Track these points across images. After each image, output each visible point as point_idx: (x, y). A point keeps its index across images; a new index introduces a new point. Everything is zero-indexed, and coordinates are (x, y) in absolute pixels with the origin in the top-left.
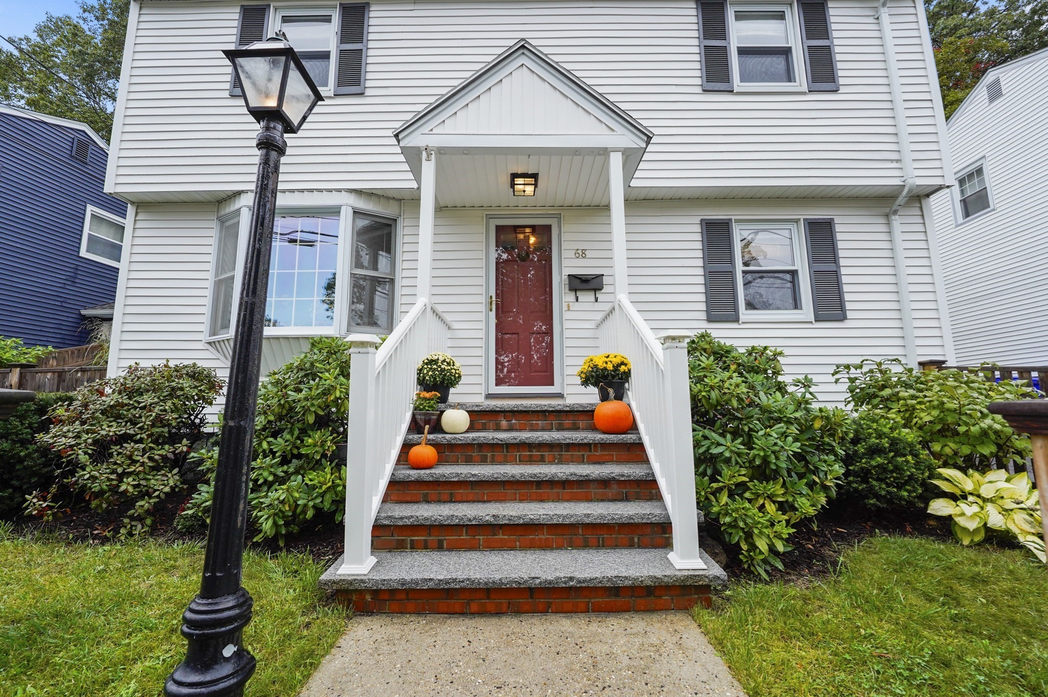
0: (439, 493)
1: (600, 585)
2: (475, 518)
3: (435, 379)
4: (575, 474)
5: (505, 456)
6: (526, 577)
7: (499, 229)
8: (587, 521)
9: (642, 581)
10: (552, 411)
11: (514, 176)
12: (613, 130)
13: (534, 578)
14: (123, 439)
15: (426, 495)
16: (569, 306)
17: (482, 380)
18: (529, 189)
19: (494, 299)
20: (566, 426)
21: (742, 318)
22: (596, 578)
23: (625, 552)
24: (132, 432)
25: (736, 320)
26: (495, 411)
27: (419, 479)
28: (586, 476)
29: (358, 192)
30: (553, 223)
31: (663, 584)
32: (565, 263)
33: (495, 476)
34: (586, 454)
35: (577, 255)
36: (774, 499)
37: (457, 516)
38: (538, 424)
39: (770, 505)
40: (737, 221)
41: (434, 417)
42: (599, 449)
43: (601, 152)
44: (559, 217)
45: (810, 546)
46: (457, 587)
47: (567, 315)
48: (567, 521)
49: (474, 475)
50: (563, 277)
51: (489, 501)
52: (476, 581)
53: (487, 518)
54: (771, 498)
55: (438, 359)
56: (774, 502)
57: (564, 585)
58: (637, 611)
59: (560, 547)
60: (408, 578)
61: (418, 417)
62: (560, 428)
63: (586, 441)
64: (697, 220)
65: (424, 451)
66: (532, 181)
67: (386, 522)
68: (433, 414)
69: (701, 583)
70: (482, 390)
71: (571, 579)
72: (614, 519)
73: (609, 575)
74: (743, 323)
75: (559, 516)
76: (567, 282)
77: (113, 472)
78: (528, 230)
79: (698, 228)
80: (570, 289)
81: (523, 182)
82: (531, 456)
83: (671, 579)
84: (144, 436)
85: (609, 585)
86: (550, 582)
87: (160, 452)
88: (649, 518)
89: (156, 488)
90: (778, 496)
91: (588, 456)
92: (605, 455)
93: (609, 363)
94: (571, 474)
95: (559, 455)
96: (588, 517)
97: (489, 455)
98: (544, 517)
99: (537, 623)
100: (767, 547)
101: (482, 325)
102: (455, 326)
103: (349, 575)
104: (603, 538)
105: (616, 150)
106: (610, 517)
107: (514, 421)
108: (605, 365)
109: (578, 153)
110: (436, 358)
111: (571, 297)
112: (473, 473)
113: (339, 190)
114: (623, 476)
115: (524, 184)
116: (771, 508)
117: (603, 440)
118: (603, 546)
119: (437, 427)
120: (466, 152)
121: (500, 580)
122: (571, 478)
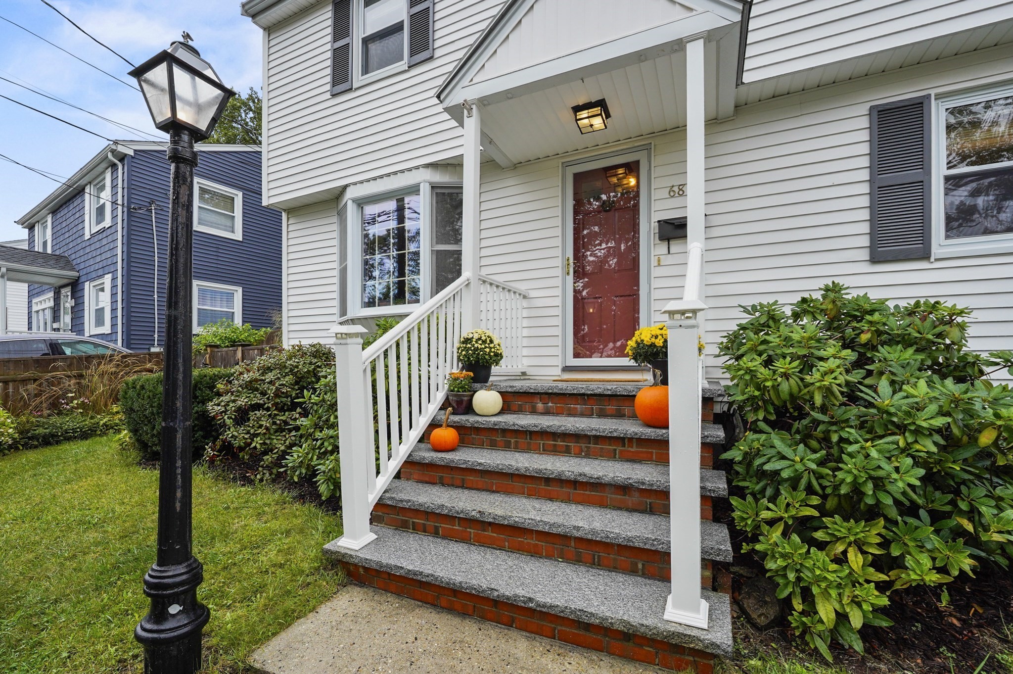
0: (453, 478)
1: (562, 615)
2: (462, 512)
3: (469, 358)
4: (585, 475)
5: (529, 444)
6: (485, 586)
7: (579, 178)
8: (576, 534)
9: (611, 623)
10: (591, 395)
11: (577, 109)
12: (690, 9)
13: (492, 589)
14: (257, 407)
15: (441, 478)
16: (659, 261)
17: (558, 351)
18: (598, 122)
19: (571, 261)
20: (609, 413)
21: (936, 251)
22: (558, 606)
23: (620, 578)
24: (261, 402)
25: (925, 255)
26: (529, 393)
27: (433, 462)
28: (598, 478)
29: (433, 166)
30: (641, 156)
31: (638, 633)
32: (655, 206)
33: (500, 467)
34: (619, 449)
35: (672, 194)
36: (865, 548)
37: (447, 507)
38: (576, 408)
39: (856, 556)
40: (938, 97)
41: (466, 398)
42: (635, 445)
43: (676, 47)
44: (647, 148)
45: (955, 622)
46: (424, 580)
47: (656, 272)
48: (554, 531)
49: (480, 464)
50: (652, 224)
51: (498, 492)
52: (439, 579)
53: (473, 513)
54: (860, 545)
55: (473, 338)
56: (863, 553)
57: (523, 605)
58: (611, 653)
59: (549, 557)
60: (384, 562)
61: (451, 398)
62: (602, 415)
63: (615, 434)
64: (864, 109)
65: (445, 434)
66: (597, 110)
67: (389, 503)
68: (464, 396)
69: (692, 646)
70: (559, 362)
71: (531, 600)
72: (608, 537)
73: (573, 607)
74: (936, 260)
75: (546, 523)
76: (657, 231)
77: (248, 432)
78: (621, 171)
79: (865, 122)
80: (661, 238)
81: (586, 115)
82: (555, 445)
83: (650, 630)
84: (270, 405)
85: (572, 617)
86: (508, 598)
87: (281, 418)
88: (654, 545)
89: (277, 446)
90: (870, 544)
91: (621, 452)
92: (642, 452)
93: (660, 337)
94: (580, 475)
95: (586, 447)
96: (578, 531)
97: (513, 441)
98: (530, 521)
99: (494, 636)
100: (833, 616)
101: (558, 292)
102: (533, 294)
103: (345, 548)
104: (599, 556)
105: (693, 38)
106: (603, 535)
107: (550, 404)
108: (653, 340)
109: (643, 58)
110: (471, 336)
111: (662, 248)
112: (480, 461)
113: (417, 168)
114: (643, 483)
115: (588, 117)
116: (856, 560)
117: (636, 434)
118: (599, 565)
119: (469, 409)
120: (509, 96)
121: (460, 583)
122: (580, 479)
